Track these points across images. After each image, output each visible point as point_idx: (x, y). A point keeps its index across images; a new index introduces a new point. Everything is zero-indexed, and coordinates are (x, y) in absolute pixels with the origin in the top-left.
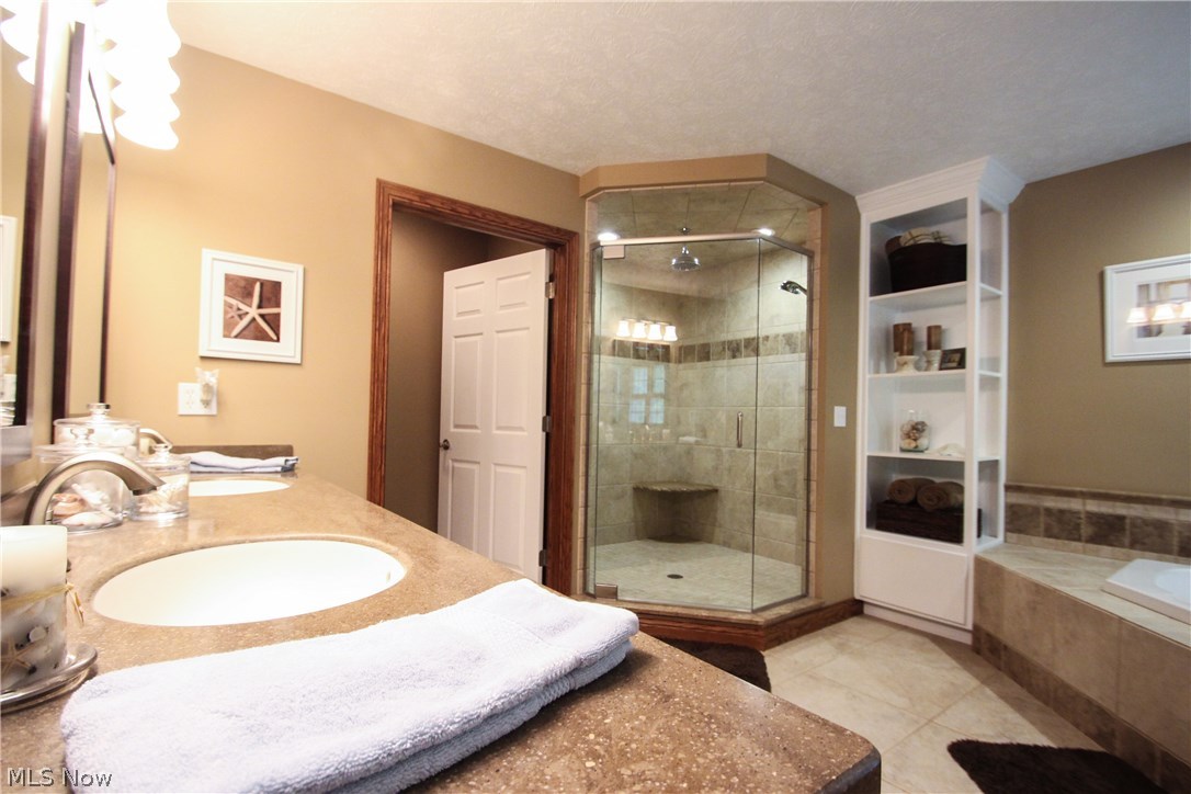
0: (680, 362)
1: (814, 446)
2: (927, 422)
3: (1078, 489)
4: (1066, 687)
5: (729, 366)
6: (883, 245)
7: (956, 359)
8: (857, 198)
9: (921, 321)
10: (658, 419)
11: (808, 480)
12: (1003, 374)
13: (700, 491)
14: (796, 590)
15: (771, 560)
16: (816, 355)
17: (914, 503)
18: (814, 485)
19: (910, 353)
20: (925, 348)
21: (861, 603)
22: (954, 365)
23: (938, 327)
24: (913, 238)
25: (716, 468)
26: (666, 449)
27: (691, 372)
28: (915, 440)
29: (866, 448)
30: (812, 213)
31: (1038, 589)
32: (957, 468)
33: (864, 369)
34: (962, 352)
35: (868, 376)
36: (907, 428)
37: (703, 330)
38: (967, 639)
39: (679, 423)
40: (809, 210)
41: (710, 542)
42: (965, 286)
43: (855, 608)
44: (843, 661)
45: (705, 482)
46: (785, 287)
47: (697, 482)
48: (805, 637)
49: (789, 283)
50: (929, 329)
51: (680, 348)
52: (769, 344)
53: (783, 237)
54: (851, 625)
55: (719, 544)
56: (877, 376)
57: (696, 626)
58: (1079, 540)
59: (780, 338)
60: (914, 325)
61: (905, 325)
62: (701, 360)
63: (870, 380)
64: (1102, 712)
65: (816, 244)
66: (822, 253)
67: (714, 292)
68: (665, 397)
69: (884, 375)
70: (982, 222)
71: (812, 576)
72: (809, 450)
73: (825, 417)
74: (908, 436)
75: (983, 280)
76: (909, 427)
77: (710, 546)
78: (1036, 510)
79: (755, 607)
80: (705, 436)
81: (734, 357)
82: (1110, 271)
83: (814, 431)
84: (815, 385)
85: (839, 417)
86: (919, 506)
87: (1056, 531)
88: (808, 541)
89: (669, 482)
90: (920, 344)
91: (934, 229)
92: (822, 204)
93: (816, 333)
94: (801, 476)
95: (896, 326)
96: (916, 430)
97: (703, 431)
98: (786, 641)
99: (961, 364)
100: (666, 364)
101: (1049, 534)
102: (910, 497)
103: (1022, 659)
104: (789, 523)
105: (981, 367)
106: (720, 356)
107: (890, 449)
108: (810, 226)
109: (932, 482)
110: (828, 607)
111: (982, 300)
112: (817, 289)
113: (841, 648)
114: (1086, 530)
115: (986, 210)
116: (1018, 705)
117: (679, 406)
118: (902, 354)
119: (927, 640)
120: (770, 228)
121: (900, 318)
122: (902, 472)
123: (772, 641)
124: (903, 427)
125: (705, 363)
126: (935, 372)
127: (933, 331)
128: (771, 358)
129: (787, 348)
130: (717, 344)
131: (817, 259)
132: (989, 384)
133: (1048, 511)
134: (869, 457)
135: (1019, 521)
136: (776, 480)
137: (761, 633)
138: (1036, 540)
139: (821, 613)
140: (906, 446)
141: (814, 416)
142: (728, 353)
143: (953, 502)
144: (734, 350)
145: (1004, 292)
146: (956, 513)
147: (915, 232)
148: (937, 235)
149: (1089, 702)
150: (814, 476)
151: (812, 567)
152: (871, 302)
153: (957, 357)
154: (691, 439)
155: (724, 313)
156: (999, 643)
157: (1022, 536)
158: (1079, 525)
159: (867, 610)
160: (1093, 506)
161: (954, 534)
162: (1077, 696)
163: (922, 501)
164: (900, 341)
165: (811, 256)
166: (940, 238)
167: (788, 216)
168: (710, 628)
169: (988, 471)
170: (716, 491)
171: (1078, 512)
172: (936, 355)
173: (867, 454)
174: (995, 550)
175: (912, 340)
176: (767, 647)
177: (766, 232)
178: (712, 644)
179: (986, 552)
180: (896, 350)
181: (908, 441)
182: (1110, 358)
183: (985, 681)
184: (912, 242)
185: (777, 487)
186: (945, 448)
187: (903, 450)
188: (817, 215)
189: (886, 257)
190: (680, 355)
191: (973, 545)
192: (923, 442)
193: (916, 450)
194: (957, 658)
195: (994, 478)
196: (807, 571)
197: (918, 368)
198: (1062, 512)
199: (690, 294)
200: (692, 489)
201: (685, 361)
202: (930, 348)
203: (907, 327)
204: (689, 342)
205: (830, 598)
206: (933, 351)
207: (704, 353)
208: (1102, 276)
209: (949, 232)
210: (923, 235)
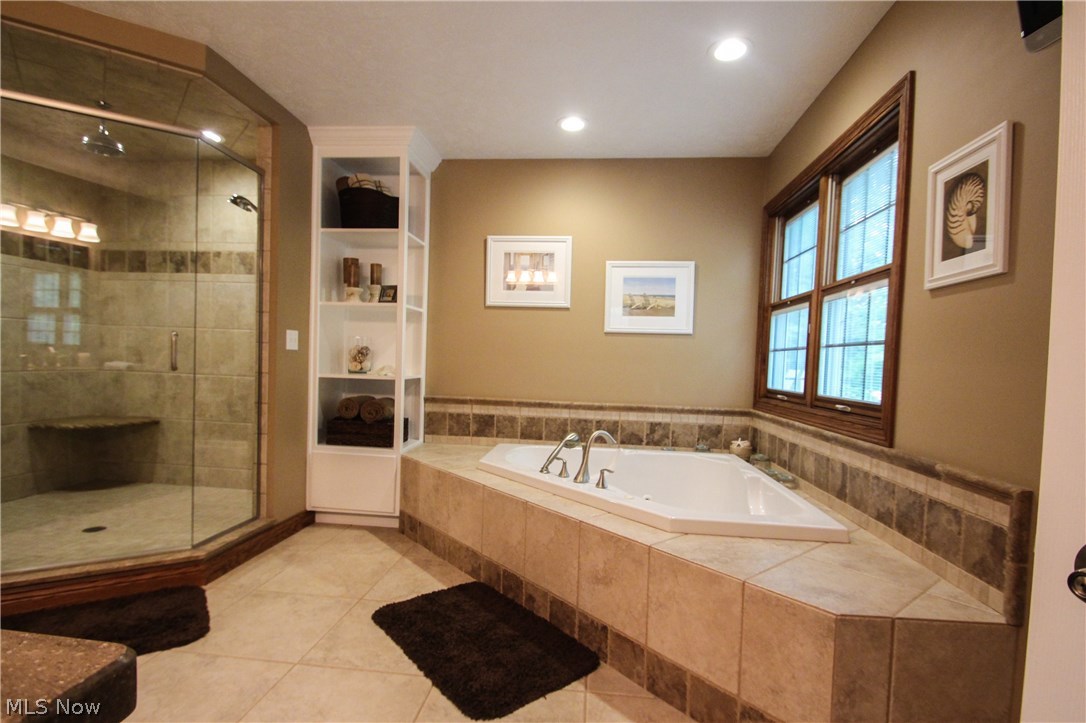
0: (103, 269)
1: (265, 368)
2: (370, 347)
3: (468, 398)
4: (454, 542)
5: (172, 282)
6: (335, 182)
7: (390, 294)
8: (309, 128)
9: (366, 258)
10: (71, 340)
11: (259, 403)
12: (424, 310)
13: (133, 425)
14: (249, 515)
15: (225, 490)
16: (267, 277)
17: (358, 417)
18: (265, 408)
19: (356, 285)
20: (369, 282)
21: (312, 514)
22: (390, 299)
23: (380, 266)
24: (359, 181)
25: (156, 397)
26: (81, 376)
27: (120, 284)
28: (361, 363)
29: (318, 369)
30: (262, 129)
31: (441, 475)
32: (390, 385)
33: (316, 297)
34: (395, 288)
35: (319, 303)
36: (355, 352)
37: (137, 233)
38: (395, 524)
39: (102, 344)
40: (259, 126)
41: (150, 481)
42: (397, 233)
43: (308, 519)
44: (291, 571)
45: (140, 414)
46: (235, 201)
47: (131, 414)
48: (255, 558)
49: (239, 197)
50: (372, 265)
51: (103, 253)
52: (221, 261)
53: (234, 149)
54: (303, 536)
55: (161, 482)
56: (329, 303)
57: (118, 580)
58: (469, 435)
59: (234, 256)
60: (360, 261)
61: (352, 259)
62: (132, 269)
63: (321, 306)
64: (474, 554)
65: (267, 163)
66: (273, 175)
67: (151, 191)
68: (83, 313)
69: (335, 303)
70: (410, 182)
71: (264, 498)
72: (260, 373)
73: (277, 339)
74: (355, 359)
75: (410, 230)
76: (356, 352)
77: (151, 486)
78: (444, 415)
79: (196, 542)
80: (140, 361)
81: (178, 271)
82: (490, 238)
83: (265, 354)
84: (266, 307)
85: (292, 340)
86: (362, 420)
87: (455, 429)
88: (259, 464)
89: (89, 417)
90: (365, 279)
91: (376, 178)
92: (273, 124)
93: (267, 255)
94: (253, 400)
95: (346, 260)
96: (362, 354)
97: (138, 355)
98: (232, 567)
99: (394, 299)
100: (81, 270)
101: (451, 433)
102: (355, 412)
103: (430, 529)
104: (242, 449)
105: (408, 303)
106: (160, 267)
107: (341, 372)
108: (260, 142)
109: (373, 398)
110: (278, 525)
111: (410, 247)
112: (268, 209)
113: (290, 559)
114: (473, 427)
115: (414, 172)
116: (425, 565)
117: (103, 323)
118: (349, 285)
119: (366, 533)
120: (218, 133)
121: (350, 253)
122: (349, 392)
123: (215, 572)
124: (350, 351)
125: (140, 275)
126: (375, 303)
127: (375, 268)
128: (223, 277)
129: (242, 268)
130: (156, 254)
131: (268, 179)
132: (414, 317)
133: (451, 415)
134: (320, 379)
135: (433, 425)
136: (230, 406)
137: (202, 567)
138: (443, 438)
139: (272, 531)
140: (352, 369)
141: (266, 338)
142: (170, 265)
143: (387, 414)
144: (180, 262)
145: (426, 244)
146: (388, 423)
147: (361, 176)
148: (378, 184)
149: (468, 549)
150: (265, 398)
151: (264, 489)
152: (322, 233)
153: (392, 292)
154: (122, 365)
155: (165, 218)
156: (416, 520)
157: (435, 436)
158: (468, 424)
159: (319, 519)
160: (478, 410)
161: (387, 441)
162: (461, 547)
163: (365, 416)
164: (348, 274)
165: (261, 175)
166: (380, 187)
167: (239, 126)
168: (134, 579)
169: (413, 387)
170: (156, 423)
171: (468, 415)
172: (377, 289)
173: (319, 375)
174: (416, 450)
175: (358, 274)
176: (208, 581)
177: (212, 136)
178: (139, 596)
179: (410, 452)
180: (345, 282)
181: (355, 363)
182: (488, 303)
183: (405, 554)
184: (357, 185)
185: (232, 413)
186: (382, 369)
187: (350, 372)
188: (267, 133)
189: (336, 192)
190: (103, 260)
191: (400, 448)
192: (367, 364)
193: (361, 371)
194: (389, 541)
195: (417, 393)
196: (258, 494)
197: (363, 299)
198: (459, 415)
199: (118, 187)
200: (121, 422)
201: (110, 270)
202: (372, 283)
203: (355, 262)
204: (115, 247)
205: (281, 515)
206: (375, 286)
207: (139, 262)
208: (485, 241)
209: (387, 184)
210: (368, 181)
